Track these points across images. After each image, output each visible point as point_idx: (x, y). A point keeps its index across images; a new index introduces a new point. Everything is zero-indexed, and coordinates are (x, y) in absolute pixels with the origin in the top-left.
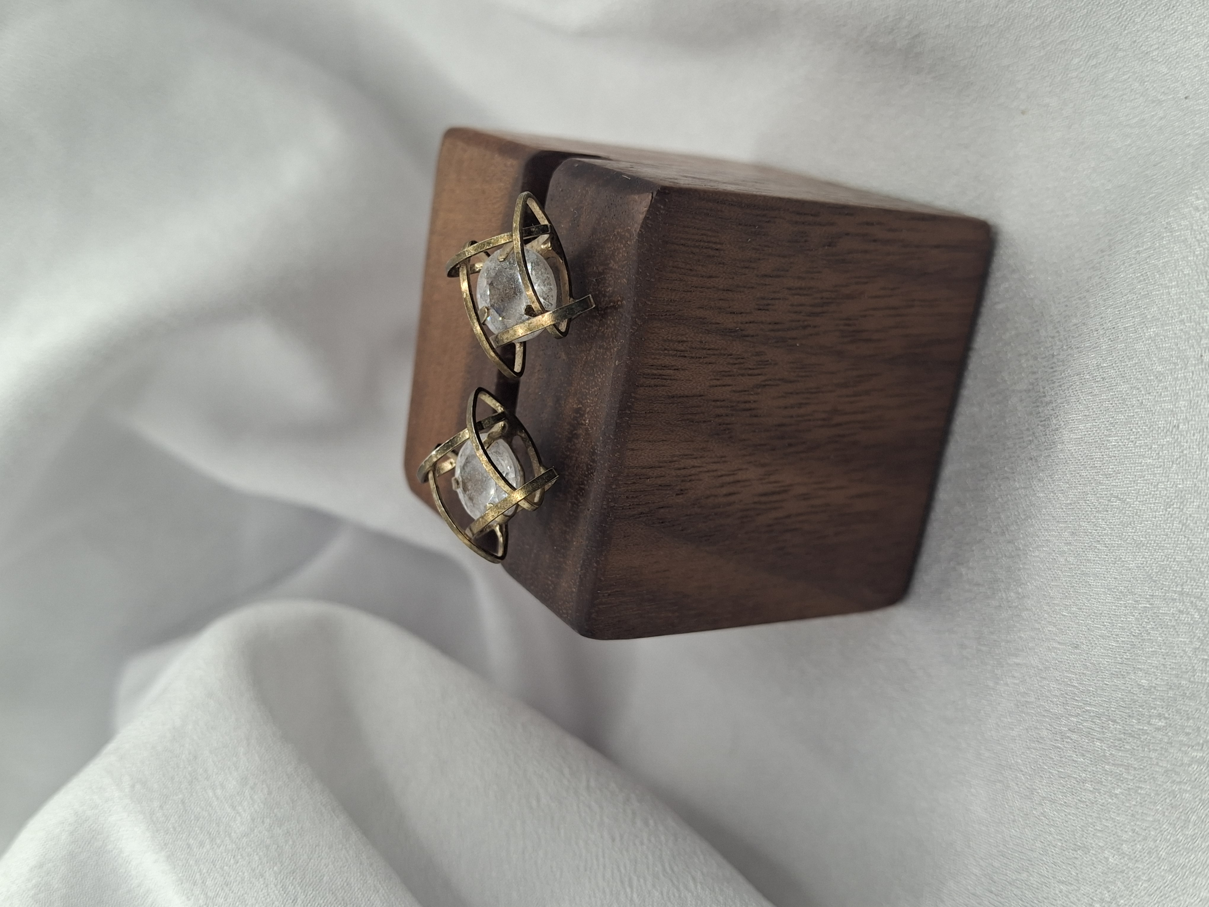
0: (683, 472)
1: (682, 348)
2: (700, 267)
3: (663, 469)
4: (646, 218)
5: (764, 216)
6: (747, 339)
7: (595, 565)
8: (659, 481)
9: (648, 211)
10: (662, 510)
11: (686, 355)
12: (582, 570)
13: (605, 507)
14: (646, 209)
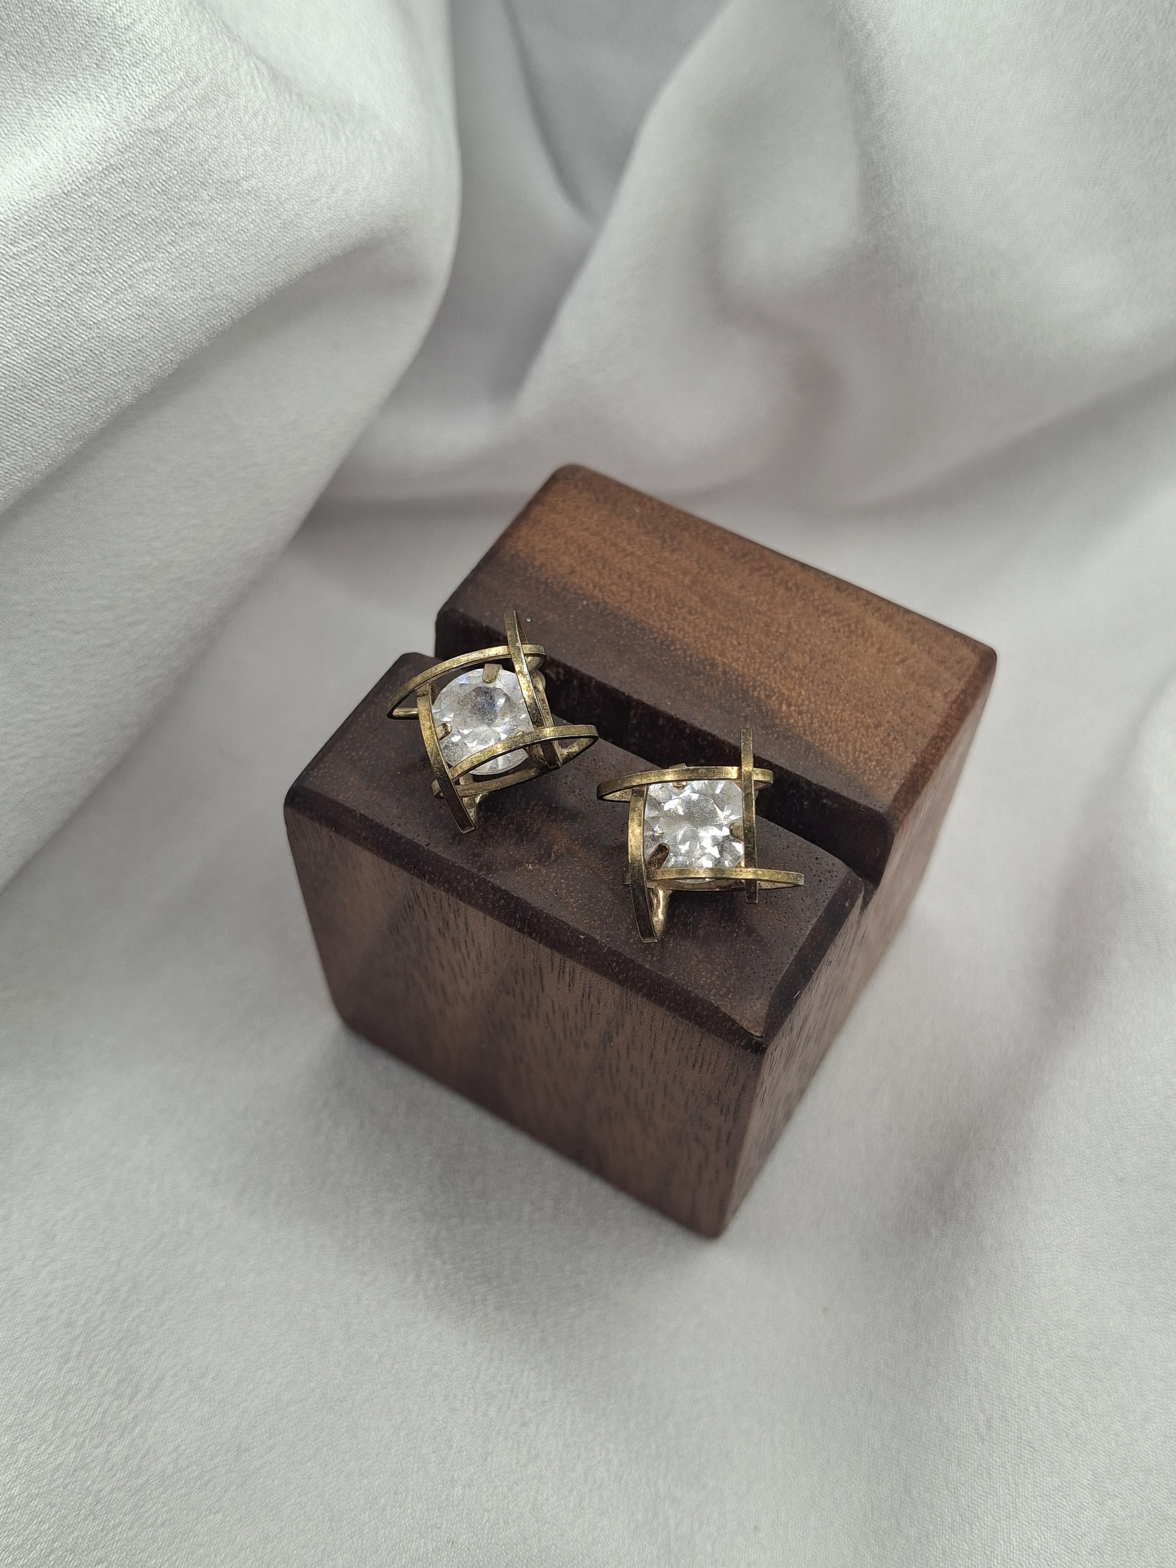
0: (462, 944)
1: (592, 998)
2: (676, 1047)
3: (465, 931)
4: (734, 1022)
5: (728, 1110)
6: (602, 1046)
7: (364, 835)
8: (452, 923)
9: (742, 1028)
10: (422, 912)
11: (585, 998)
12: (361, 815)
13: (426, 868)
14: (744, 1026)
